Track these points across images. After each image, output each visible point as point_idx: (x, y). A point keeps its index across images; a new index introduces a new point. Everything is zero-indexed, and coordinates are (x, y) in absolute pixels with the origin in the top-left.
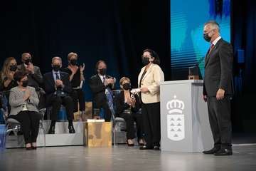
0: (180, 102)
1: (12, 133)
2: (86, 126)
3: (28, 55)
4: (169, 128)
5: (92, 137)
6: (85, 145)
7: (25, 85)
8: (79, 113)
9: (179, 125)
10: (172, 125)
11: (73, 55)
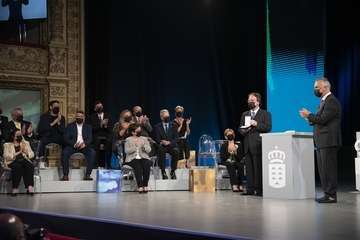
0: (281, 152)
1: (126, 178)
2: (192, 173)
3: (139, 109)
4: (271, 176)
5: (197, 183)
6: (191, 190)
7: (139, 135)
8: (184, 161)
9: (280, 173)
10: (274, 173)
11: (180, 108)
